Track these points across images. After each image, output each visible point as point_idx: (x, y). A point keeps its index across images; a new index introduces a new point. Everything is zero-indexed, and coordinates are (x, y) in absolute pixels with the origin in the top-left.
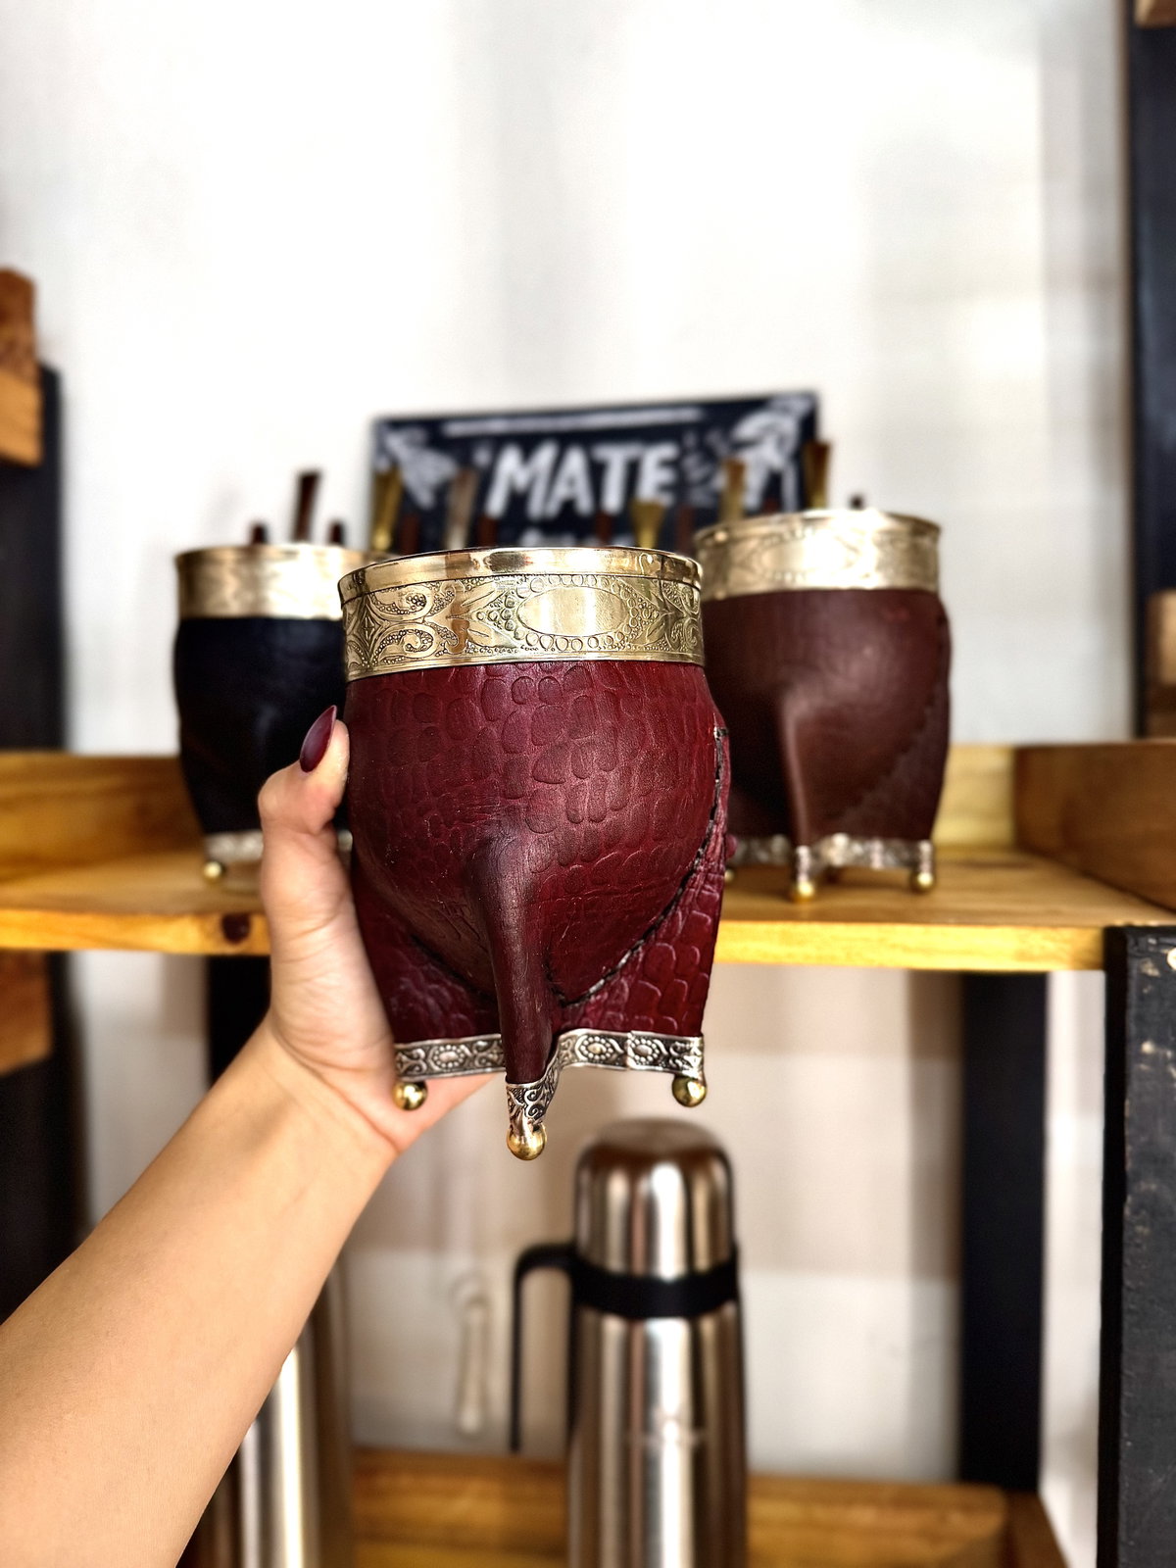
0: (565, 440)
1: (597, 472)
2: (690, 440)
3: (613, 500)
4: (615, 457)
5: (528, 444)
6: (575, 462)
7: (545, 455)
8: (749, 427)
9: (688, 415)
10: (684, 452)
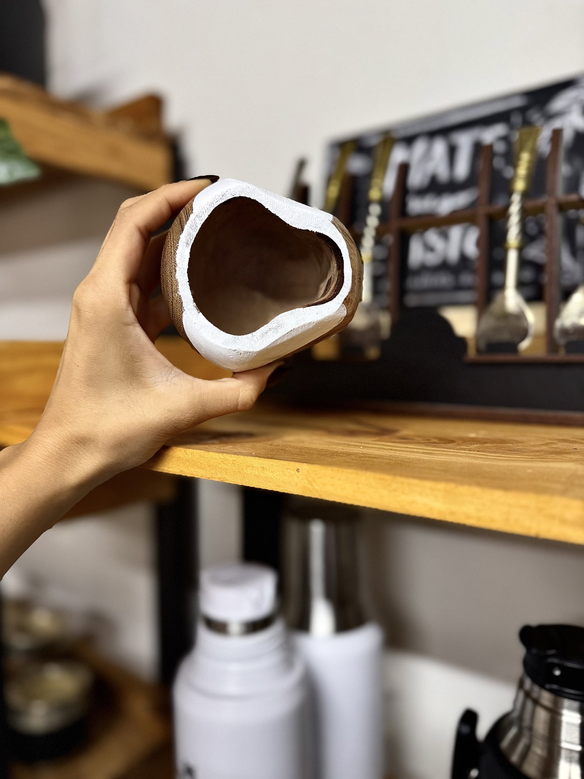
0: (432, 135)
1: (452, 151)
2: (516, 119)
3: (462, 169)
4: (464, 141)
5: (409, 141)
6: (440, 148)
7: (420, 147)
8: (559, 103)
9: (518, 102)
10: (512, 127)
